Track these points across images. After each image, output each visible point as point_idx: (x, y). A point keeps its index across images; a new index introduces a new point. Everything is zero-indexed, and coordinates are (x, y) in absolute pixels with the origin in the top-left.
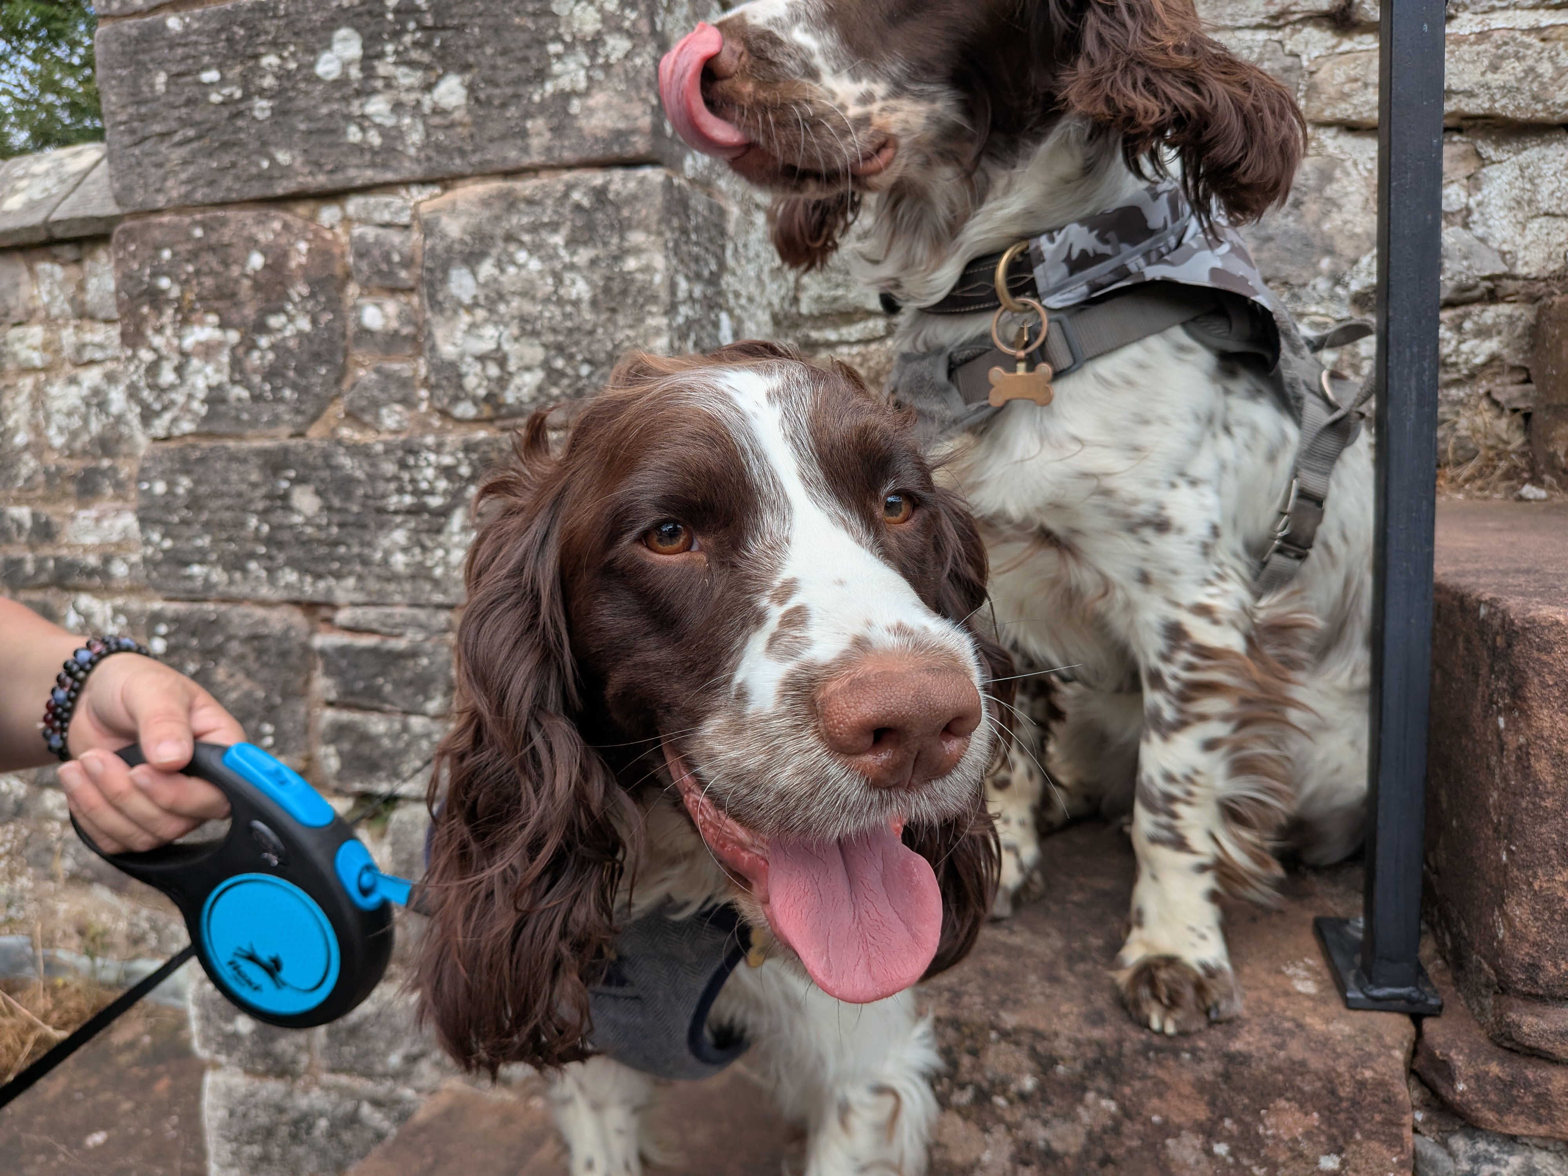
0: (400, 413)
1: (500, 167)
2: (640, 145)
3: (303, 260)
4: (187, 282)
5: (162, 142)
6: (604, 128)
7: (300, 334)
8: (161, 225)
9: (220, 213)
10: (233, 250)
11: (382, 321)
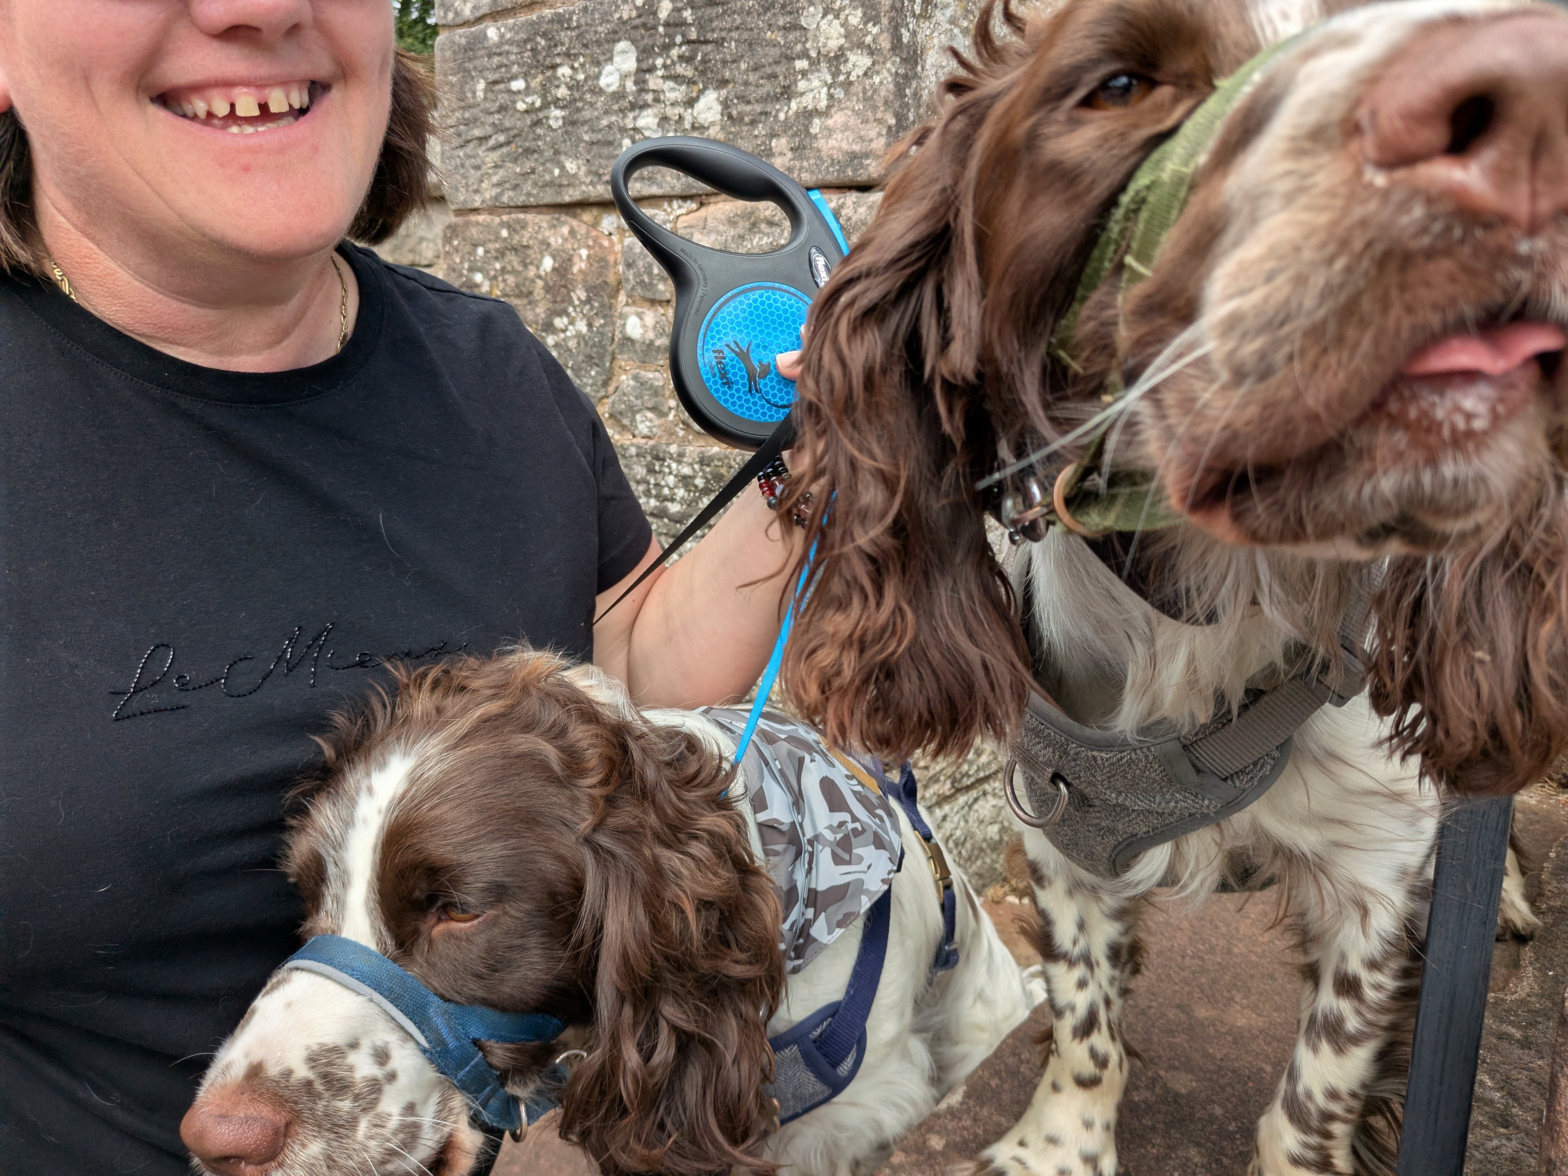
0: (651, 421)
2: (873, 169)
3: (583, 265)
4: (495, 278)
5: (480, 145)
7: (579, 335)
8: (477, 223)
9: (522, 216)
10: (530, 252)
11: (641, 331)
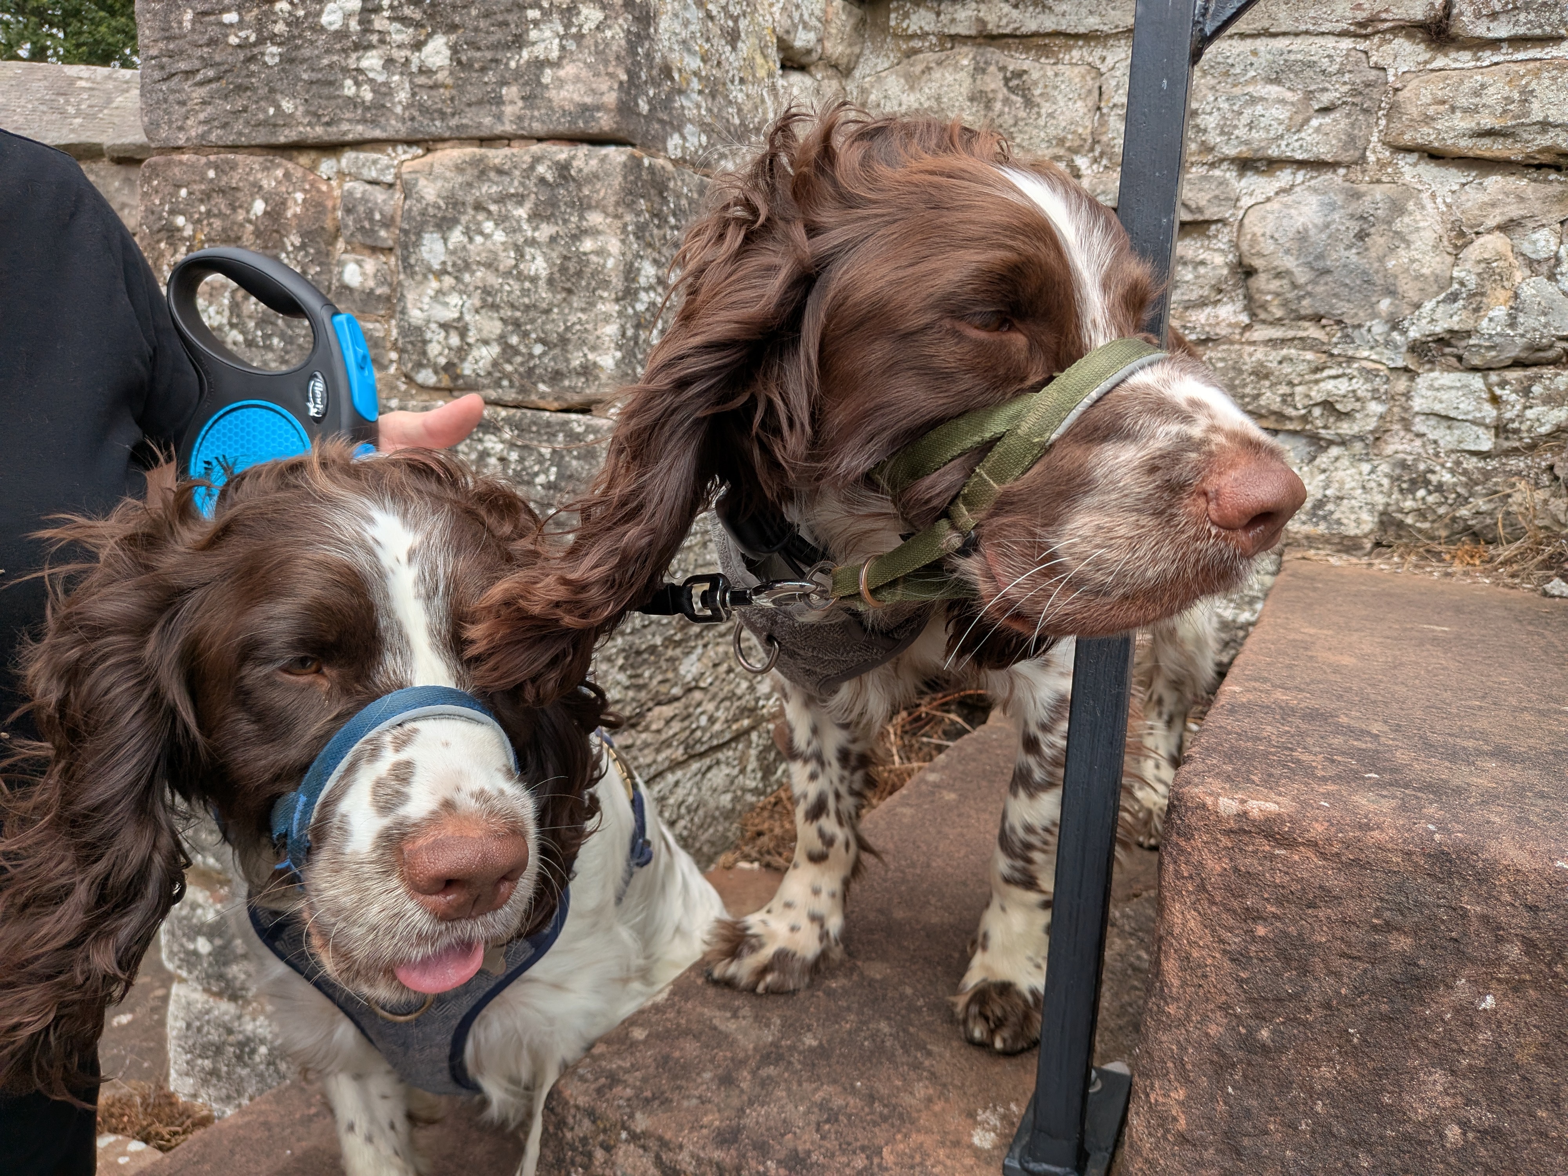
1: (474, 133)
2: (605, 122)
3: (298, 210)
4: (199, 221)
5: (187, 79)
6: (571, 101)
8: (181, 163)
9: (231, 156)
10: (240, 195)
11: (360, 279)
